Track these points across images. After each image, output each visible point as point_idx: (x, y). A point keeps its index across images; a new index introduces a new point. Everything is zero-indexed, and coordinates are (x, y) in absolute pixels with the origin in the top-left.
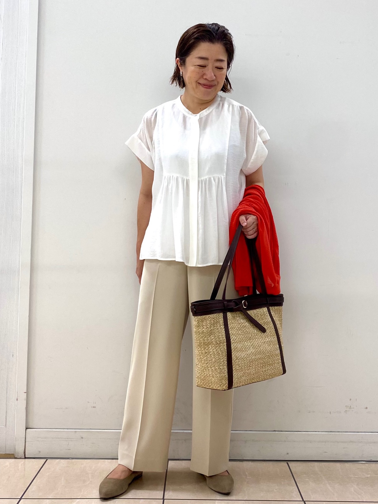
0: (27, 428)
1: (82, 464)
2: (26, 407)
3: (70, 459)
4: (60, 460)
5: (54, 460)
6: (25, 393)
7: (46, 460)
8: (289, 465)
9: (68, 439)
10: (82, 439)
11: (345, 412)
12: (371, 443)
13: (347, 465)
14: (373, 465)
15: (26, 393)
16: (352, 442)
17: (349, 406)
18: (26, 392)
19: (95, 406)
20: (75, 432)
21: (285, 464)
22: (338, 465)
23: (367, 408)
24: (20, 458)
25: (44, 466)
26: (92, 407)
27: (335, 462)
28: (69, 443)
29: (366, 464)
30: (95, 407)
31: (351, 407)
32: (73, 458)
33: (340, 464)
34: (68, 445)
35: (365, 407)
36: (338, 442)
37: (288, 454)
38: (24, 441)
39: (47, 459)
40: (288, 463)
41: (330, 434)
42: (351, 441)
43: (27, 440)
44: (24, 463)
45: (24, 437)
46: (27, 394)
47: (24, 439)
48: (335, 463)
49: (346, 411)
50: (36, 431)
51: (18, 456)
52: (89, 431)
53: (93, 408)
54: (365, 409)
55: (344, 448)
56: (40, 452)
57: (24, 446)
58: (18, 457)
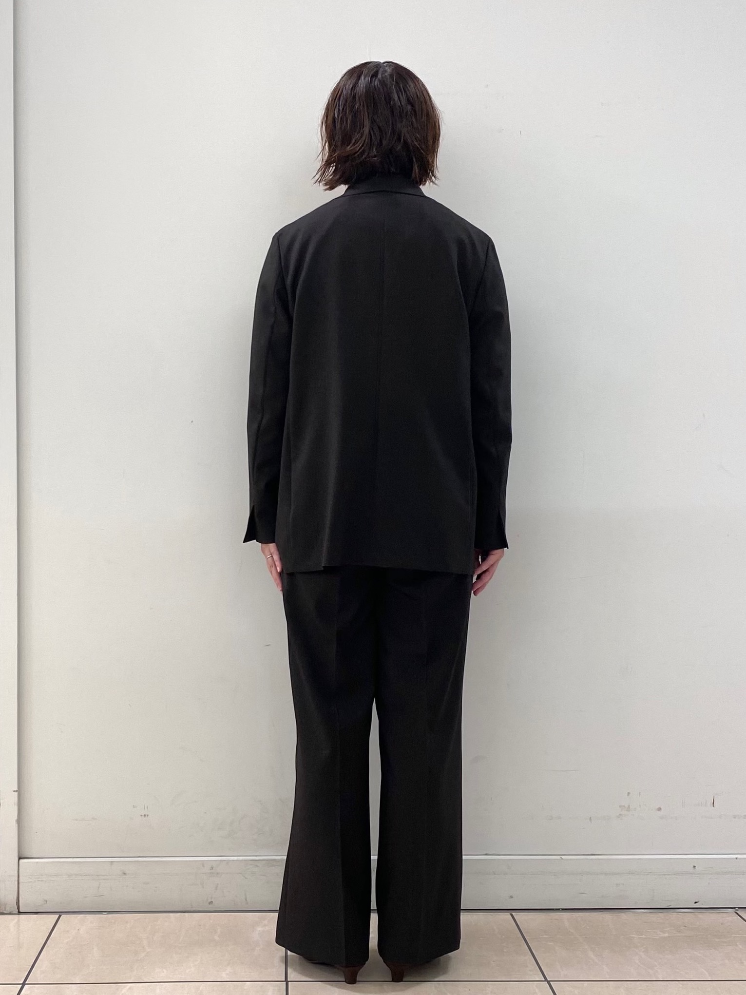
0: (20, 858)
1: (127, 922)
2: (16, 817)
3: (104, 913)
4: (86, 917)
5: (73, 916)
6: (14, 791)
7: (58, 915)
8: (516, 918)
9: (98, 875)
10: (124, 876)
11: (619, 817)
12: (669, 875)
13: (624, 916)
14: (673, 916)
15: (17, 791)
16: (633, 873)
17: (626, 806)
18: (16, 789)
19: (146, 814)
20: (112, 861)
21: (507, 916)
22: (607, 916)
23: (659, 809)
24: (10, 914)
25: (57, 926)
26: (141, 815)
27: (601, 910)
28: (100, 884)
29: (659, 914)
30: (148, 815)
31: (629, 806)
32: (109, 912)
33: (611, 915)
34: (99, 887)
35: (657, 807)
36: (606, 874)
37: (511, 897)
38: (17, 883)
39: (60, 913)
40: (513, 914)
41: (591, 859)
42: (630, 872)
43: (21, 881)
44: (19, 921)
45: (17, 875)
46: (18, 794)
47: (17, 877)
48: (602, 913)
49: (620, 815)
50: (37, 862)
51: (5, 909)
52: (137, 861)
53: (143, 817)
54: (658, 812)
55: (617, 885)
56: (46, 901)
57: (17, 891)
58: (5, 912)
